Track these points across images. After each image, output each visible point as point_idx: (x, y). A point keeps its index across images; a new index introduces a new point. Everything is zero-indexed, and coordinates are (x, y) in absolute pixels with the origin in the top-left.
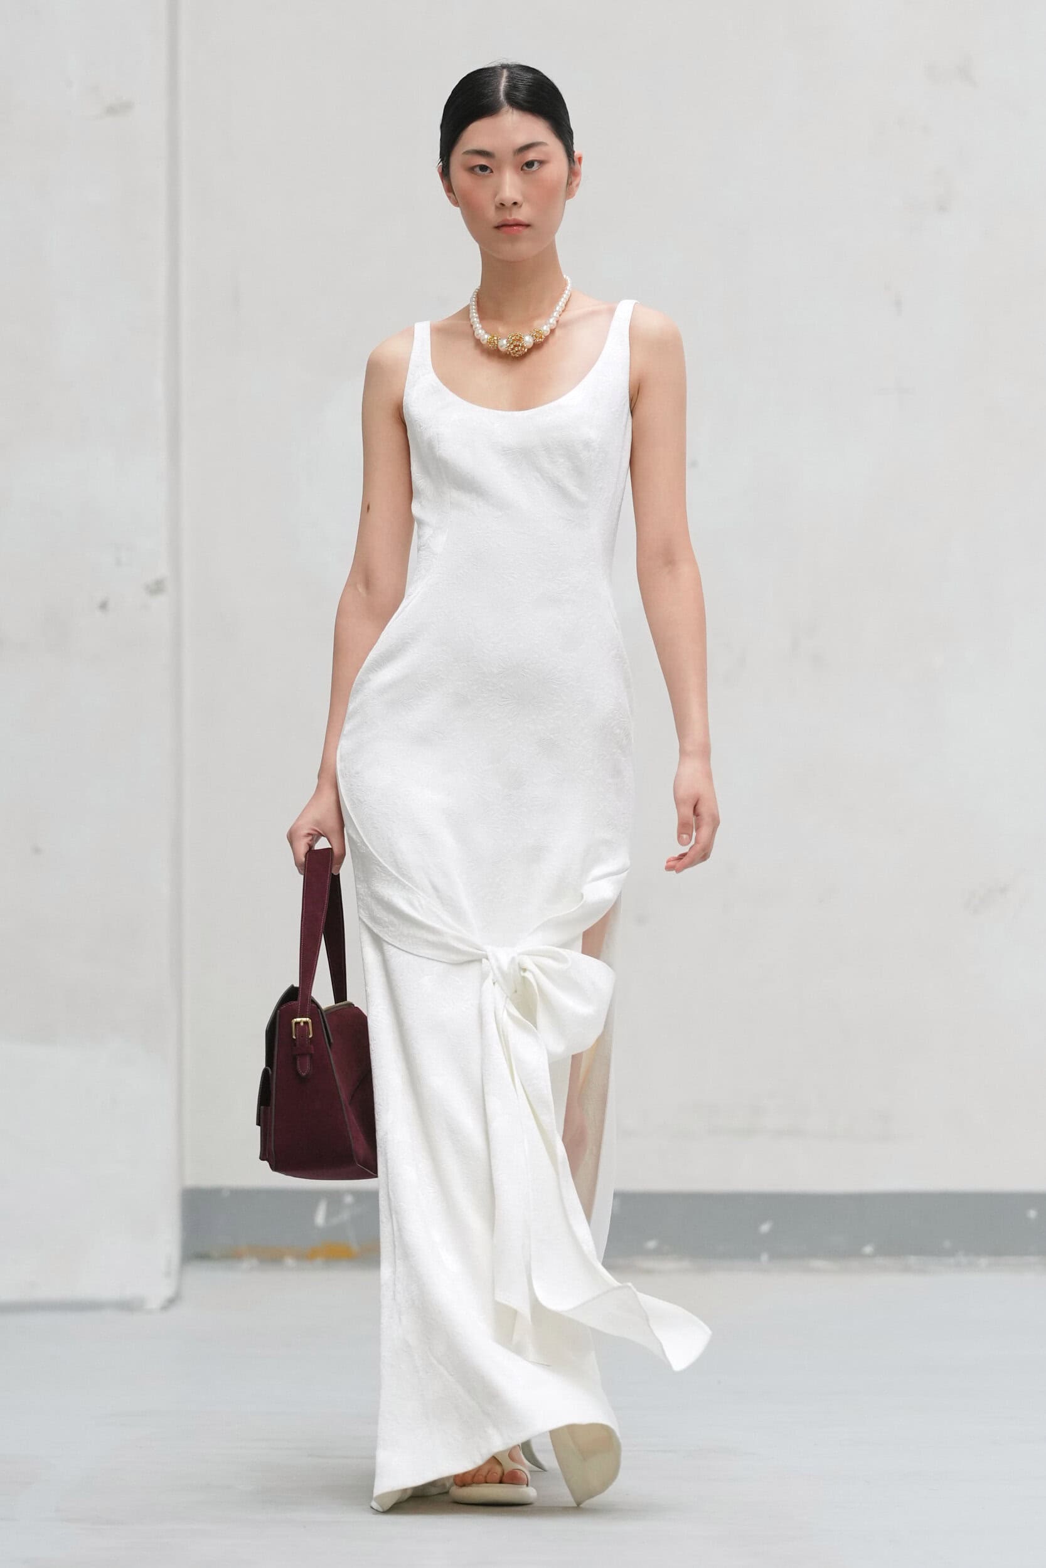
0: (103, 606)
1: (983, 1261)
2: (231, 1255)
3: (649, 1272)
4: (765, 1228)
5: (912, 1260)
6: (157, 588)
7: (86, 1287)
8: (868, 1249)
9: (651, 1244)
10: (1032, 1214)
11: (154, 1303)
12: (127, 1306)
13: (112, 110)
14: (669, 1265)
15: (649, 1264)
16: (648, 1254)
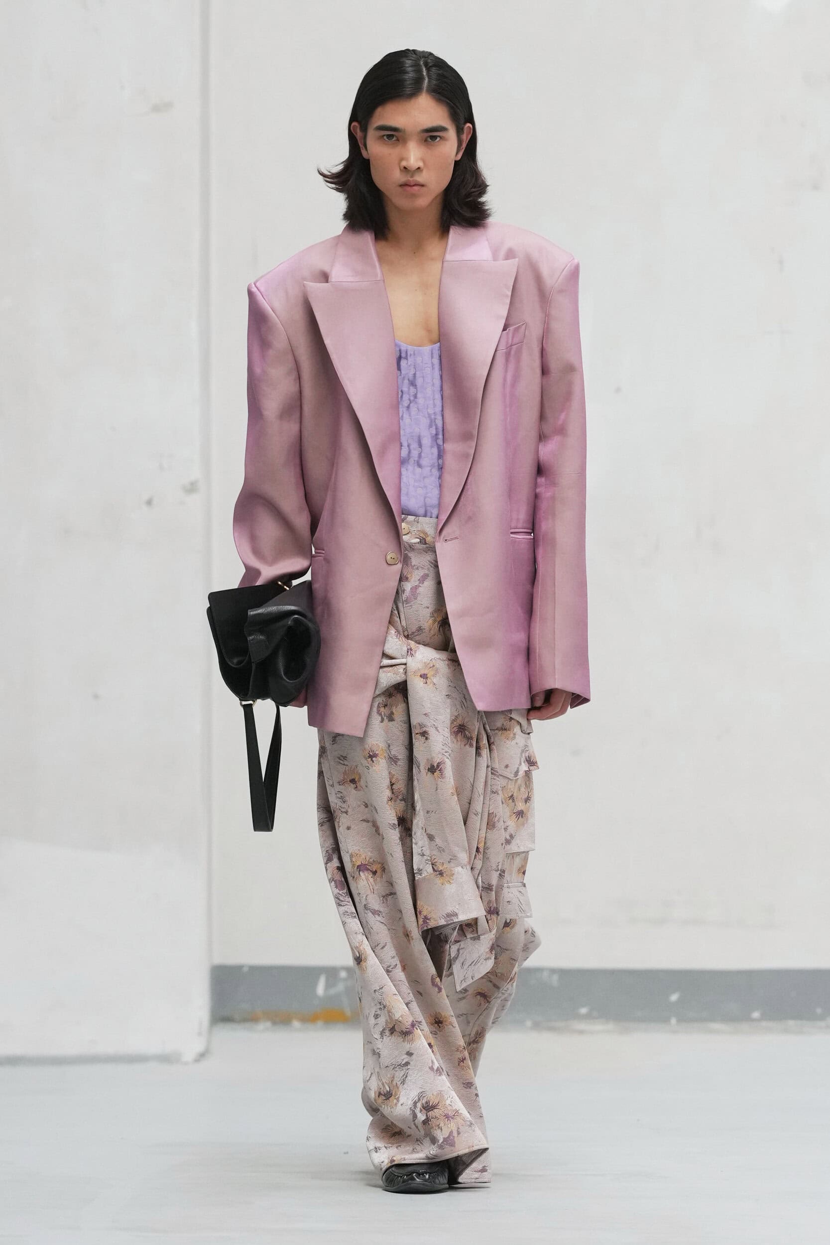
2: (250, 1019)
3: (581, 1032)
4: (674, 997)
5: (792, 1024)
6: (191, 488)
8: (756, 1015)
9: (584, 1011)
11: (189, 1057)
12: (165, 1059)
13: (156, 109)
14: (598, 1027)
15: (582, 1026)
16: (581, 1018)
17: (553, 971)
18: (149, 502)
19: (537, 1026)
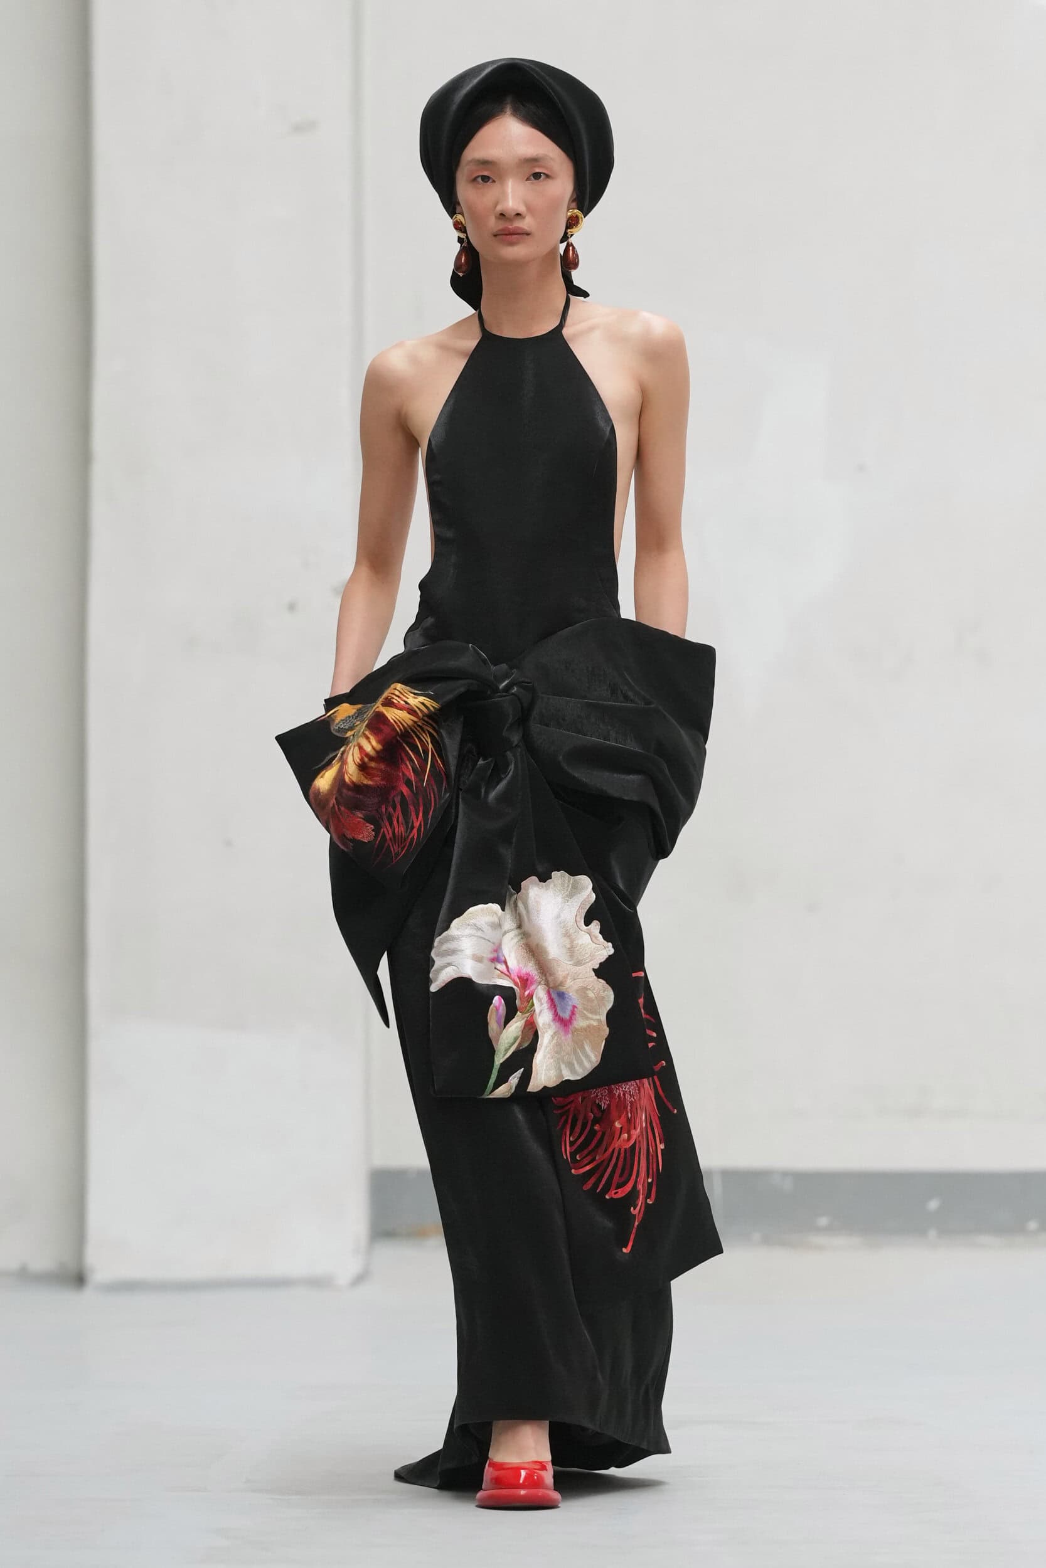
0: (292, 607)
2: (418, 1233)
3: (821, 1248)
4: (933, 1205)
7: (280, 1268)
8: (1033, 1225)
9: (823, 1221)
11: (343, 1279)
12: (318, 1283)
13: (298, 128)
14: (840, 1241)
15: (821, 1240)
16: (819, 1230)
17: (785, 1174)
19: (767, 1241)
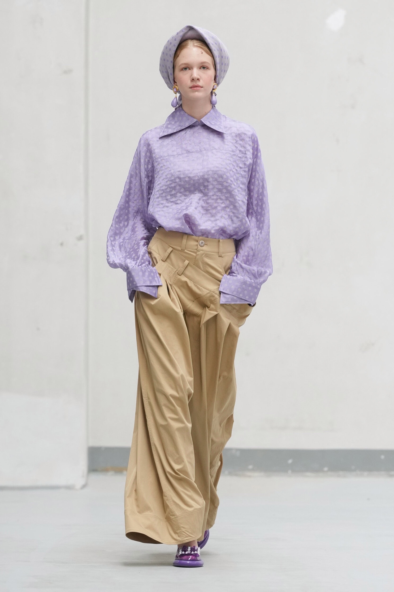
1: (366, 473)
2: (105, 470)
3: (250, 477)
4: (290, 461)
5: (341, 473)
6: (80, 238)
8: (326, 469)
9: (250, 467)
10: (383, 457)
11: (78, 486)
12: (69, 488)
13: (66, 72)
14: (256, 474)
15: (249, 474)
16: (249, 470)
17: (237, 450)
18: (62, 244)
19: (230, 474)
